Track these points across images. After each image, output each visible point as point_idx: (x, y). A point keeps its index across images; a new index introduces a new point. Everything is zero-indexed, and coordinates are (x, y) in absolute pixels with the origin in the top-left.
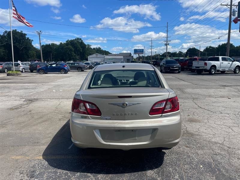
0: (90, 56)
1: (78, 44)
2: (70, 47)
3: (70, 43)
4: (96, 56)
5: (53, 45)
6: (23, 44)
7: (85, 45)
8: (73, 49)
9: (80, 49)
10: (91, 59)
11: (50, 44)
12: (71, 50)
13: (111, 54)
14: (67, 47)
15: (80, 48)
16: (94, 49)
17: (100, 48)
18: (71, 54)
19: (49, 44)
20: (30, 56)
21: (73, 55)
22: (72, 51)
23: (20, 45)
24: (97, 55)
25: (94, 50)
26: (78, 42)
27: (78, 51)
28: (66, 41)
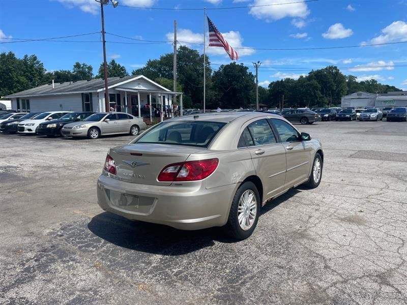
0: (346, 97)
1: (329, 77)
2: (315, 82)
3: (315, 75)
4: (358, 97)
5: (288, 80)
6: (243, 83)
7: (343, 77)
8: (319, 86)
9: (331, 84)
10: (346, 103)
11: (284, 80)
12: (315, 88)
13: (401, 90)
14: (308, 82)
15: (334, 84)
16: (362, 83)
17: (373, 81)
18: (315, 93)
19: (282, 80)
20: (252, 100)
21: (318, 96)
22: (317, 90)
23: (238, 84)
24: (361, 94)
25: (361, 86)
26: (330, 73)
27: (328, 89)
28: (309, 73)
